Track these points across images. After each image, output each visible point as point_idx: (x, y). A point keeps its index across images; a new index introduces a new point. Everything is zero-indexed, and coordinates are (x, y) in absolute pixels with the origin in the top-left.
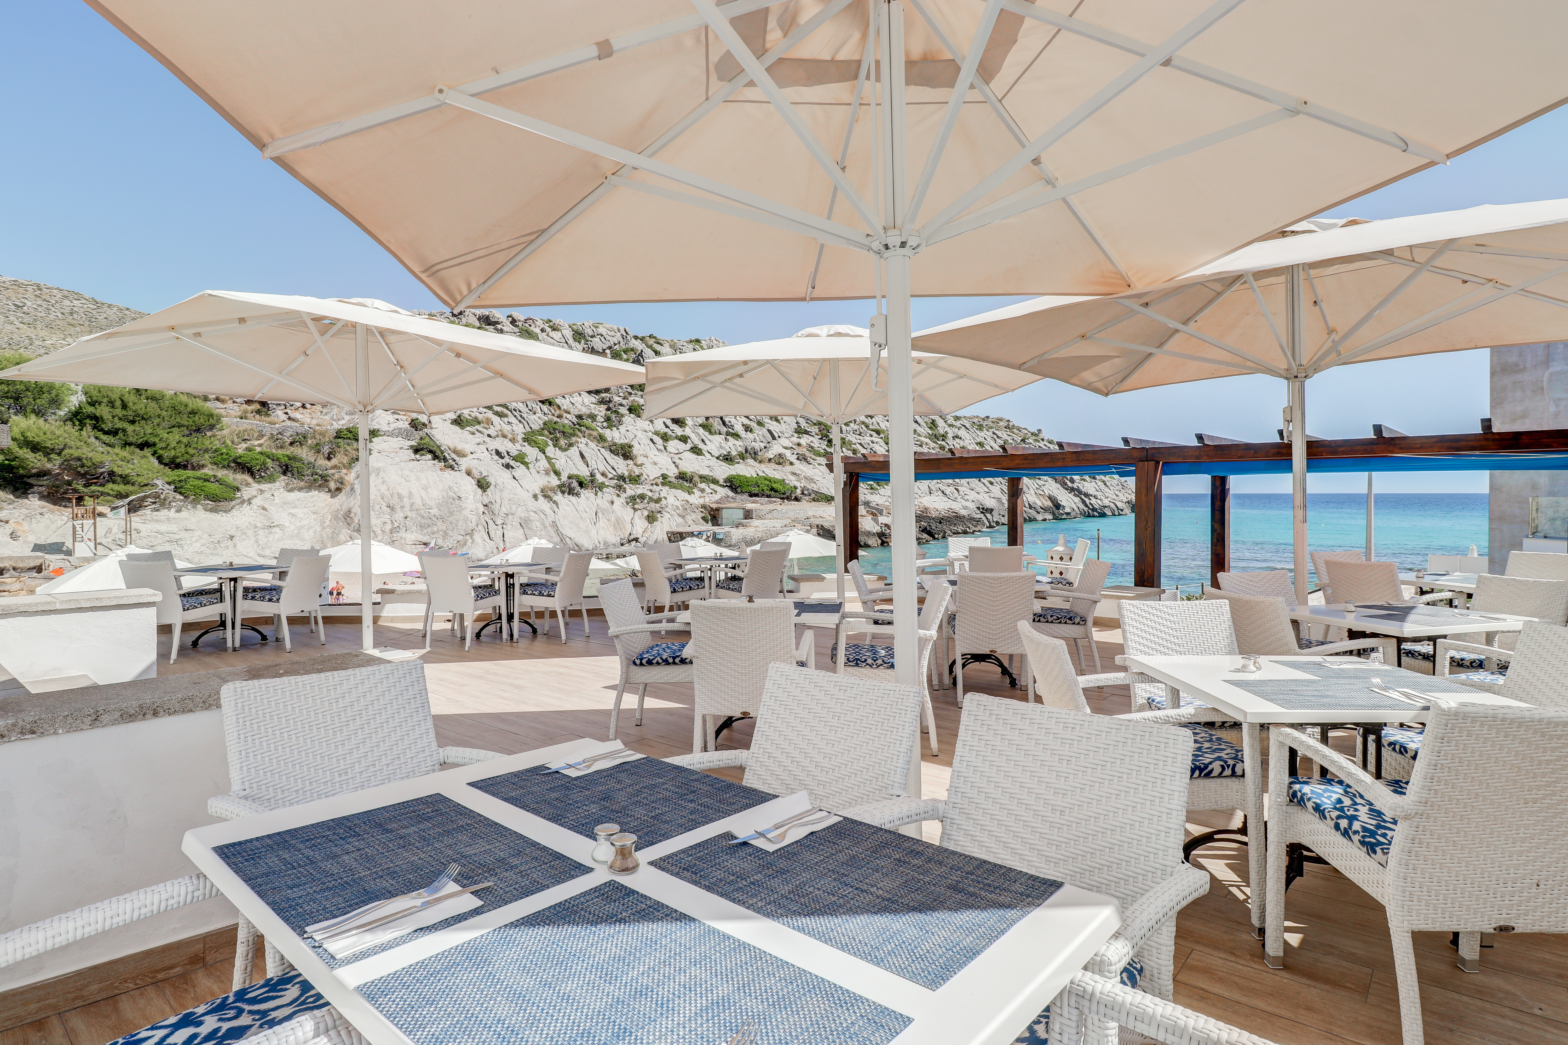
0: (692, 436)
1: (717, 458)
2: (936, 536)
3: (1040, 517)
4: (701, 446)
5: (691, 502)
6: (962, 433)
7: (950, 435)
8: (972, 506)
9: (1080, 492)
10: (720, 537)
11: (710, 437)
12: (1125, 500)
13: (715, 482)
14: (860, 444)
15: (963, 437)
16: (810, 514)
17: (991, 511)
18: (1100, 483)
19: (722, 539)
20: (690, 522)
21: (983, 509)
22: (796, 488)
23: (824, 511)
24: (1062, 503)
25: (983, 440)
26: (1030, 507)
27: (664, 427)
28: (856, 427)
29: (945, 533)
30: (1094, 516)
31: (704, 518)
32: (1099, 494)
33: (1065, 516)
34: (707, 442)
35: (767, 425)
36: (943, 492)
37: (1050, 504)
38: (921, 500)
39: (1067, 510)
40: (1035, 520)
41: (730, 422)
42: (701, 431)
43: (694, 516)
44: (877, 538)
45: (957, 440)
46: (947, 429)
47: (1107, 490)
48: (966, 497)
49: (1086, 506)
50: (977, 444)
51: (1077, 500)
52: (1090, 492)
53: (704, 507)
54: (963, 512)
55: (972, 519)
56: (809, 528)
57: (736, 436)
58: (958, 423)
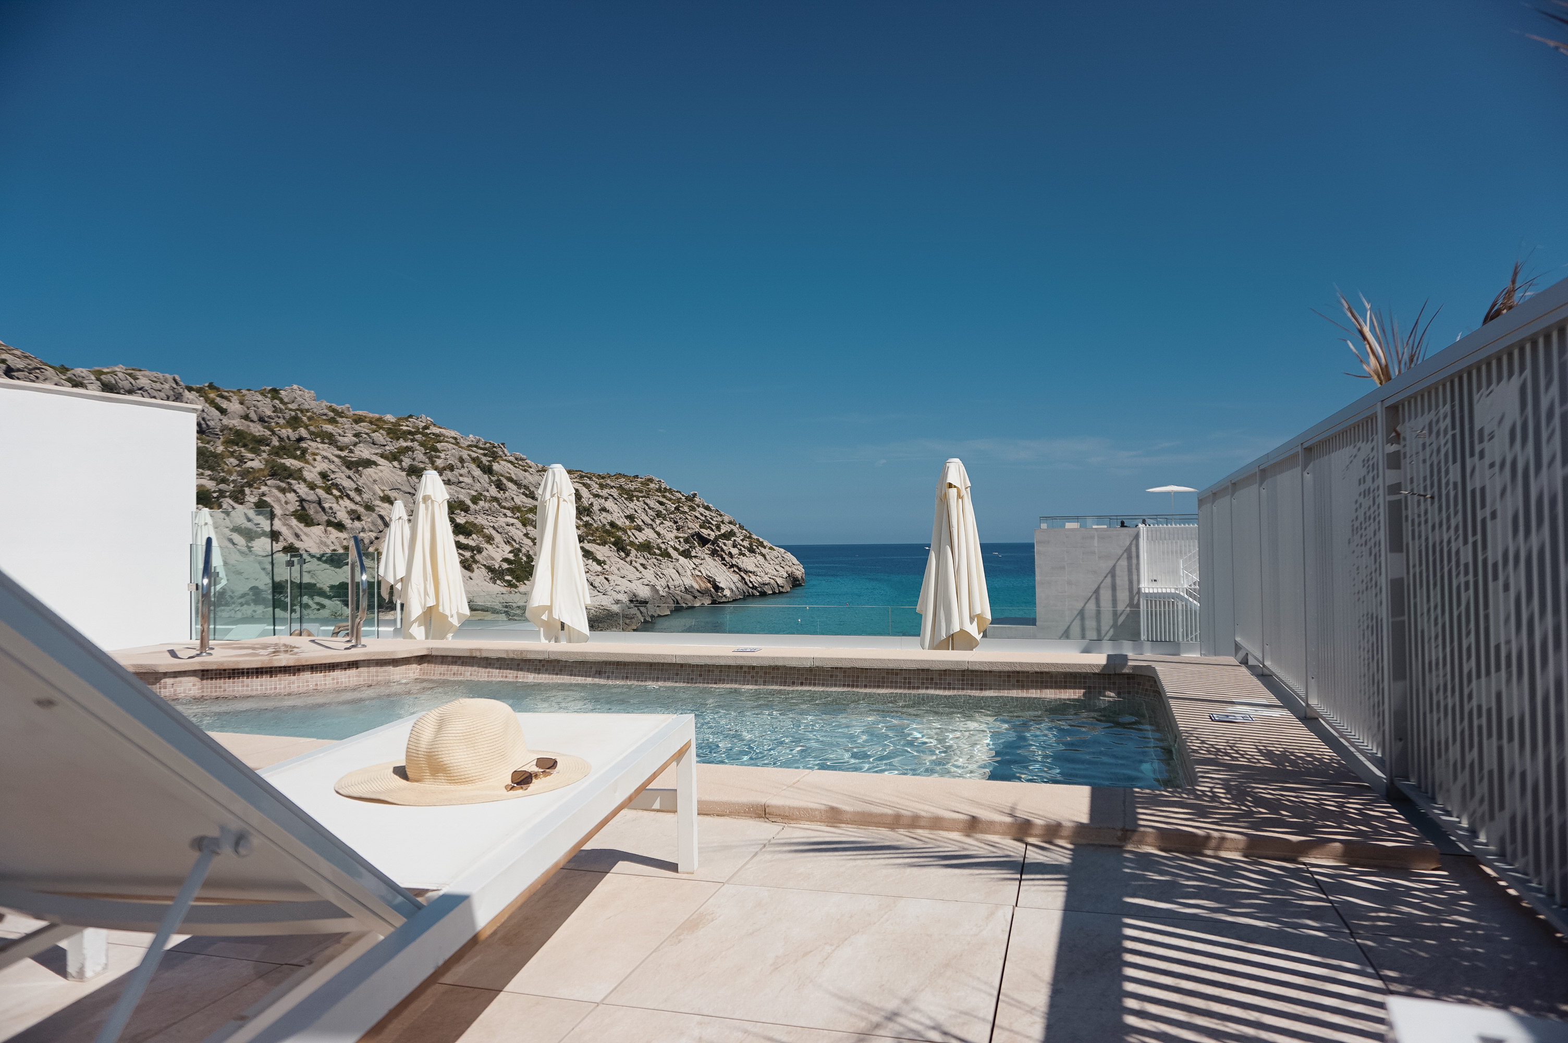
0: (284, 530)
1: (319, 559)
3: (698, 604)
4: (298, 544)
6: (609, 505)
7: (596, 508)
8: (624, 598)
9: (740, 569)
11: (307, 530)
12: (785, 575)
13: (322, 593)
14: (494, 527)
15: (611, 510)
17: (645, 603)
18: (760, 558)
21: (637, 601)
24: (720, 585)
25: (633, 512)
27: (245, 521)
28: (487, 505)
30: (754, 596)
32: (758, 571)
33: (724, 600)
34: (303, 537)
35: (377, 509)
37: (708, 586)
39: (727, 593)
40: (693, 608)
41: (331, 508)
42: (294, 522)
45: (604, 514)
46: (592, 500)
47: (767, 564)
48: (618, 588)
49: (746, 585)
50: (627, 517)
51: (736, 578)
52: (749, 569)
54: (615, 608)
57: (340, 526)
58: (604, 493)
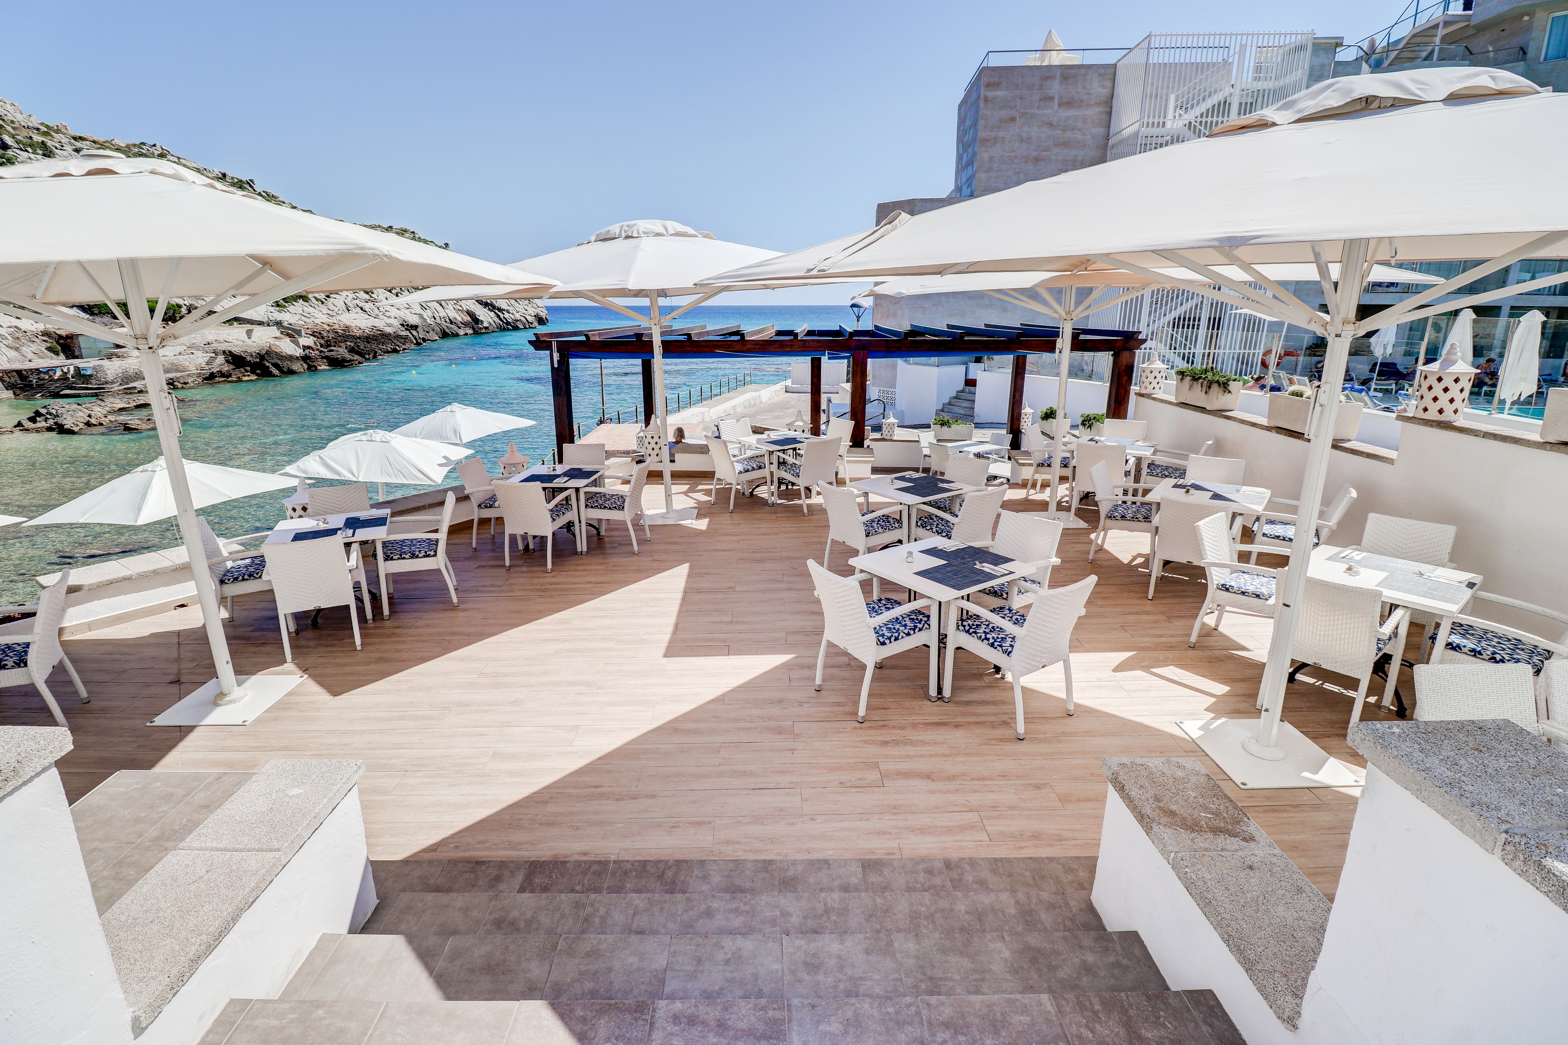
2: (367, 356)
3: (461, 332)
5: (23, 328)
8: (396, 323)
9: (494, 307)
10: (89, 372)
12: (533, 314)
16: (210, 338)
17: (416, 327)
19: (91, 376)
20: (30, 356)
21: (407, 325)
22: (179, 306)
23: (228, 334)
24: (480, 318)
26: (451, 322)
29: (376, 352)
30: (508, 330)
31: (49, 349)
32: (511, 309)
33: (483, 331)
36: (362, 309)
37: (468, 318)
38: (339, 317)
39: (486, 324)
40: (457, 335)
43: (34, 347)
44: (302, 362)
48: (388, 314)
49: (501, 319)
51: (492, 314)
52: (503, 307)
53: (46, 333)
54: (389, 330)
55: (398, 337)
56: (213, 355)
